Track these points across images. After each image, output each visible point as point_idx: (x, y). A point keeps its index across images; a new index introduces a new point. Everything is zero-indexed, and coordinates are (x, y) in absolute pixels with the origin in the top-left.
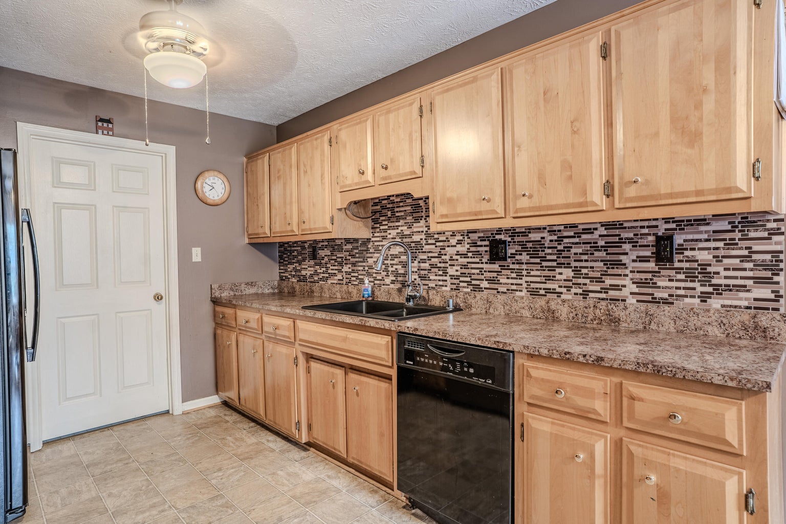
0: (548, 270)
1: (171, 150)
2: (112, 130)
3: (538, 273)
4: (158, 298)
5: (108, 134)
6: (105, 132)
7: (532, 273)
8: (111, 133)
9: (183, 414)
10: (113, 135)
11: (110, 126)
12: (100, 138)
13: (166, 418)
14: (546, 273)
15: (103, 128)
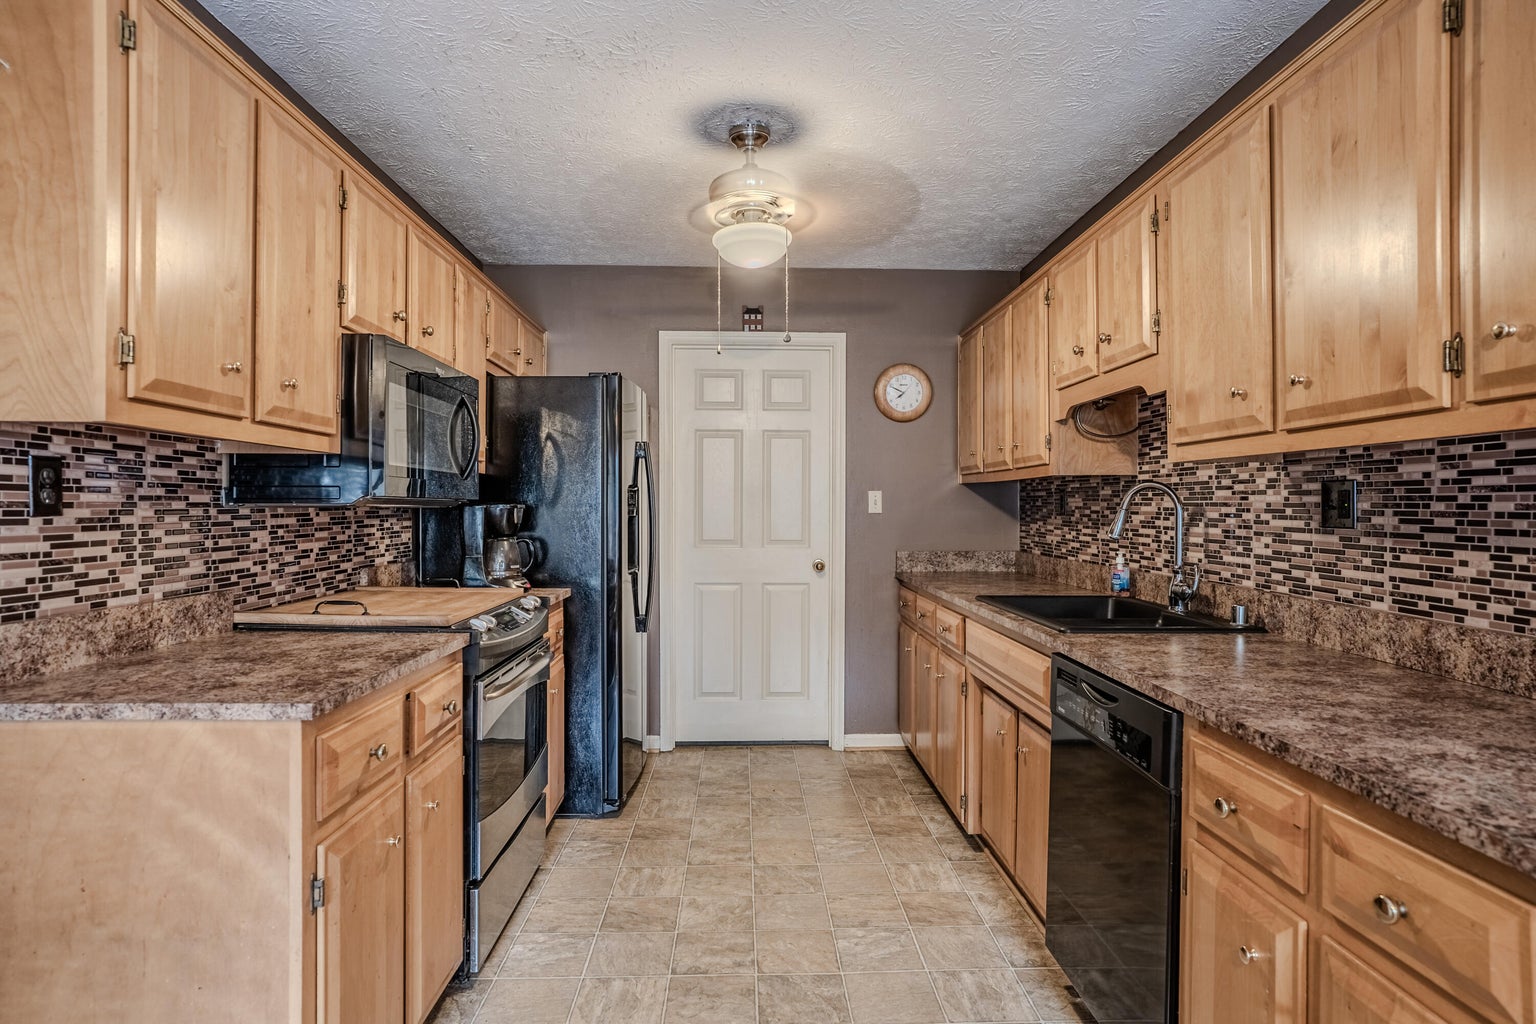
0: (1438, 554)
1: (840, 339)
2: (761, 322)
3: (1415, 559)
4: (819, 568)
5: (756, 330)
6: (753, 327)
7: (1405, 558)
8: (759, 327)
9: (845, 751)
10: (762, 330)
11: (759, 317)
12: (747, 336)
13: (822, 751)
14: (1433, 561)
15: (749, 322)
